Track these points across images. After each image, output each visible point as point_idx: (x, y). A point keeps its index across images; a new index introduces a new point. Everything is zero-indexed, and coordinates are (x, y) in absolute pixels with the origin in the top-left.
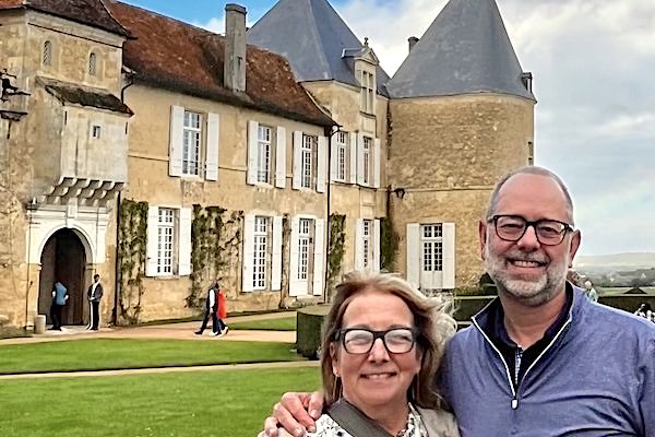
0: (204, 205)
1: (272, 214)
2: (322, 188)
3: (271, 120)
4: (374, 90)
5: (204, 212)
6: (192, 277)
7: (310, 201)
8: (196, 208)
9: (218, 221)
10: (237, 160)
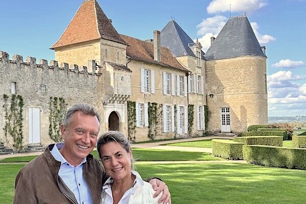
0: (151, 102)
1: (171, 105)
2: (186, 95)
3: (170, 71)
4: (201, 57)
5: (151, 105)
6: (149, 127)
7: (182, 100)
8: (149, 103)
9: (155, 108)
10: (160, 86)
